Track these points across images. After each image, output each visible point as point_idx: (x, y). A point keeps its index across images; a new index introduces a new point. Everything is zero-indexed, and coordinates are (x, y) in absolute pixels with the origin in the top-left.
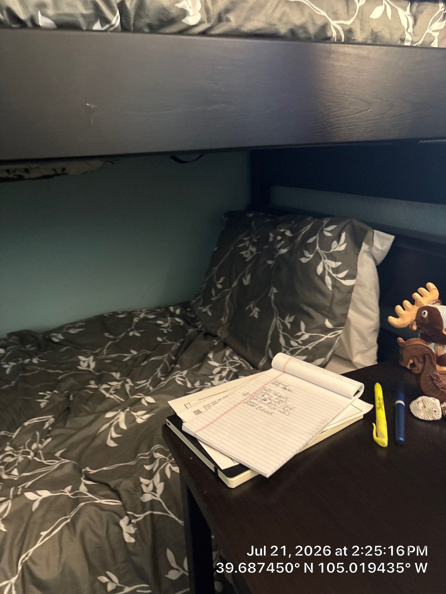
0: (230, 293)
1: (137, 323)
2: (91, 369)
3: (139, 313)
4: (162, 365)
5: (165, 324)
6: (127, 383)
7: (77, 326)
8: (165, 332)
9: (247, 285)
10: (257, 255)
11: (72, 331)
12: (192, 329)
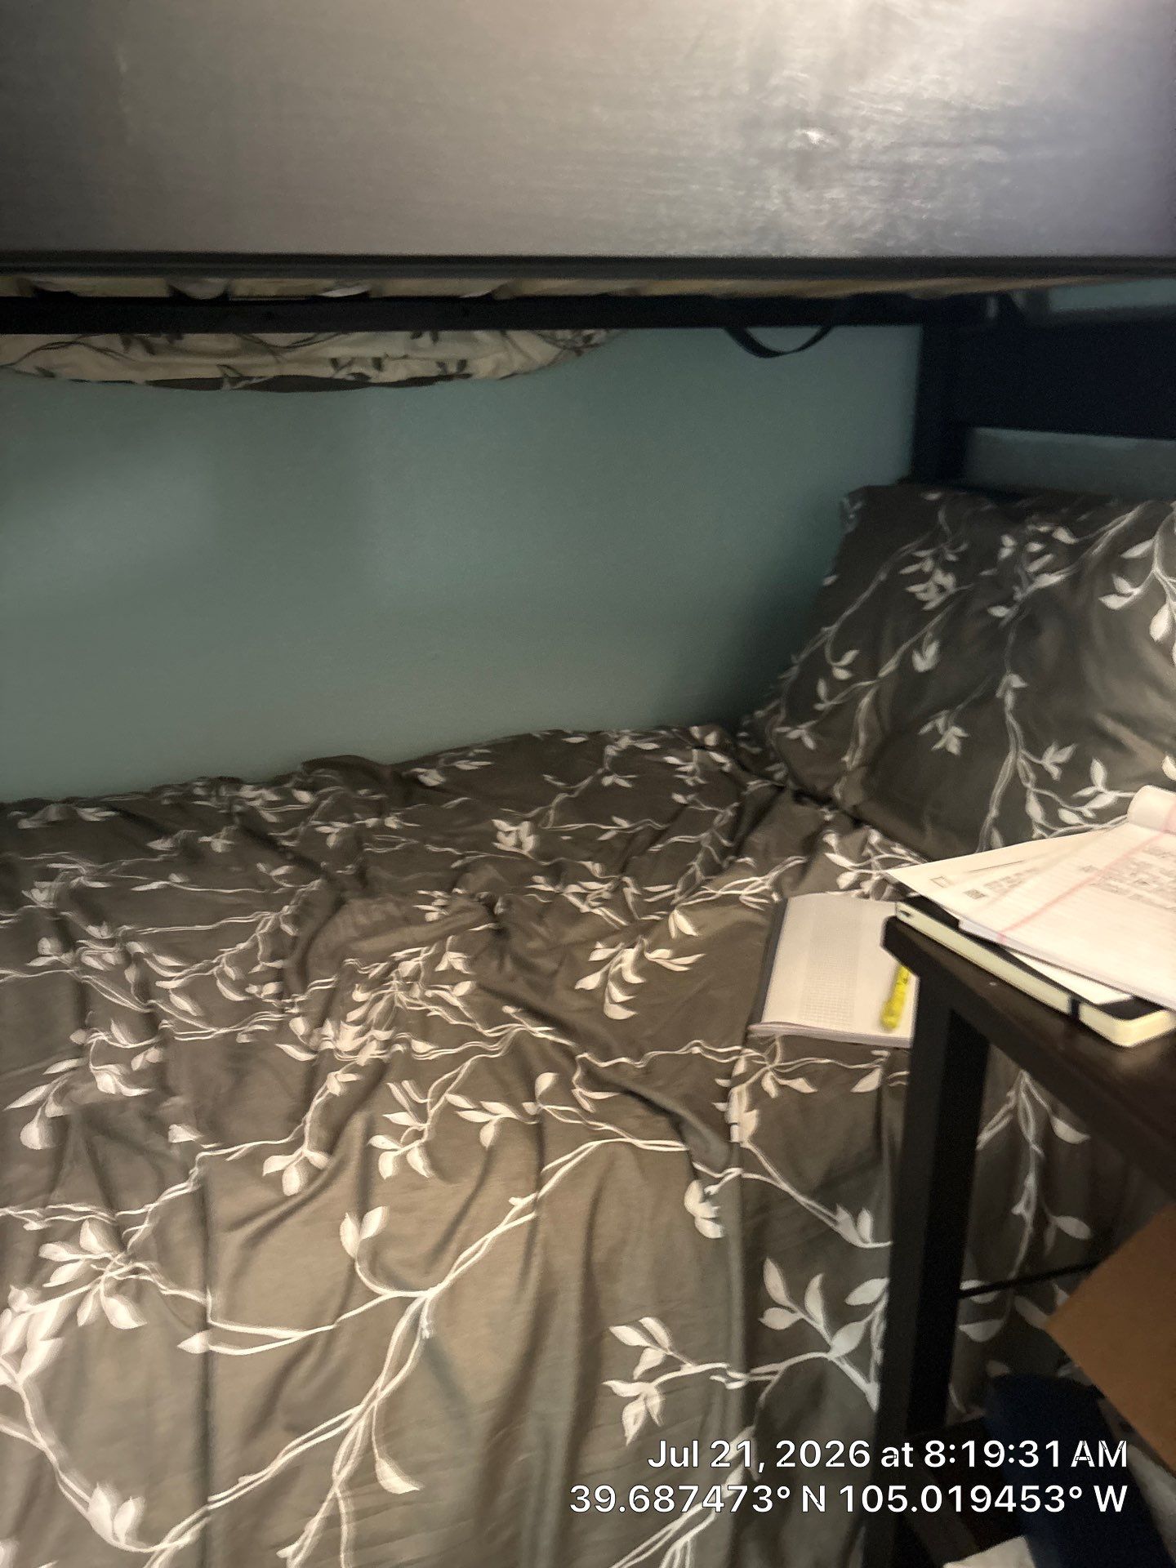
0: (871, 693)
1: (614, 758)
2: (525, 852)
3: (616, 736)
4: (700, 856)
5: (687, 765)
6: (627, 885)
7: (471, 754)
8: (689, 782)
9: (927, 673)
10: (958, 594)
11: (464, 765)
12: (759, 781)
